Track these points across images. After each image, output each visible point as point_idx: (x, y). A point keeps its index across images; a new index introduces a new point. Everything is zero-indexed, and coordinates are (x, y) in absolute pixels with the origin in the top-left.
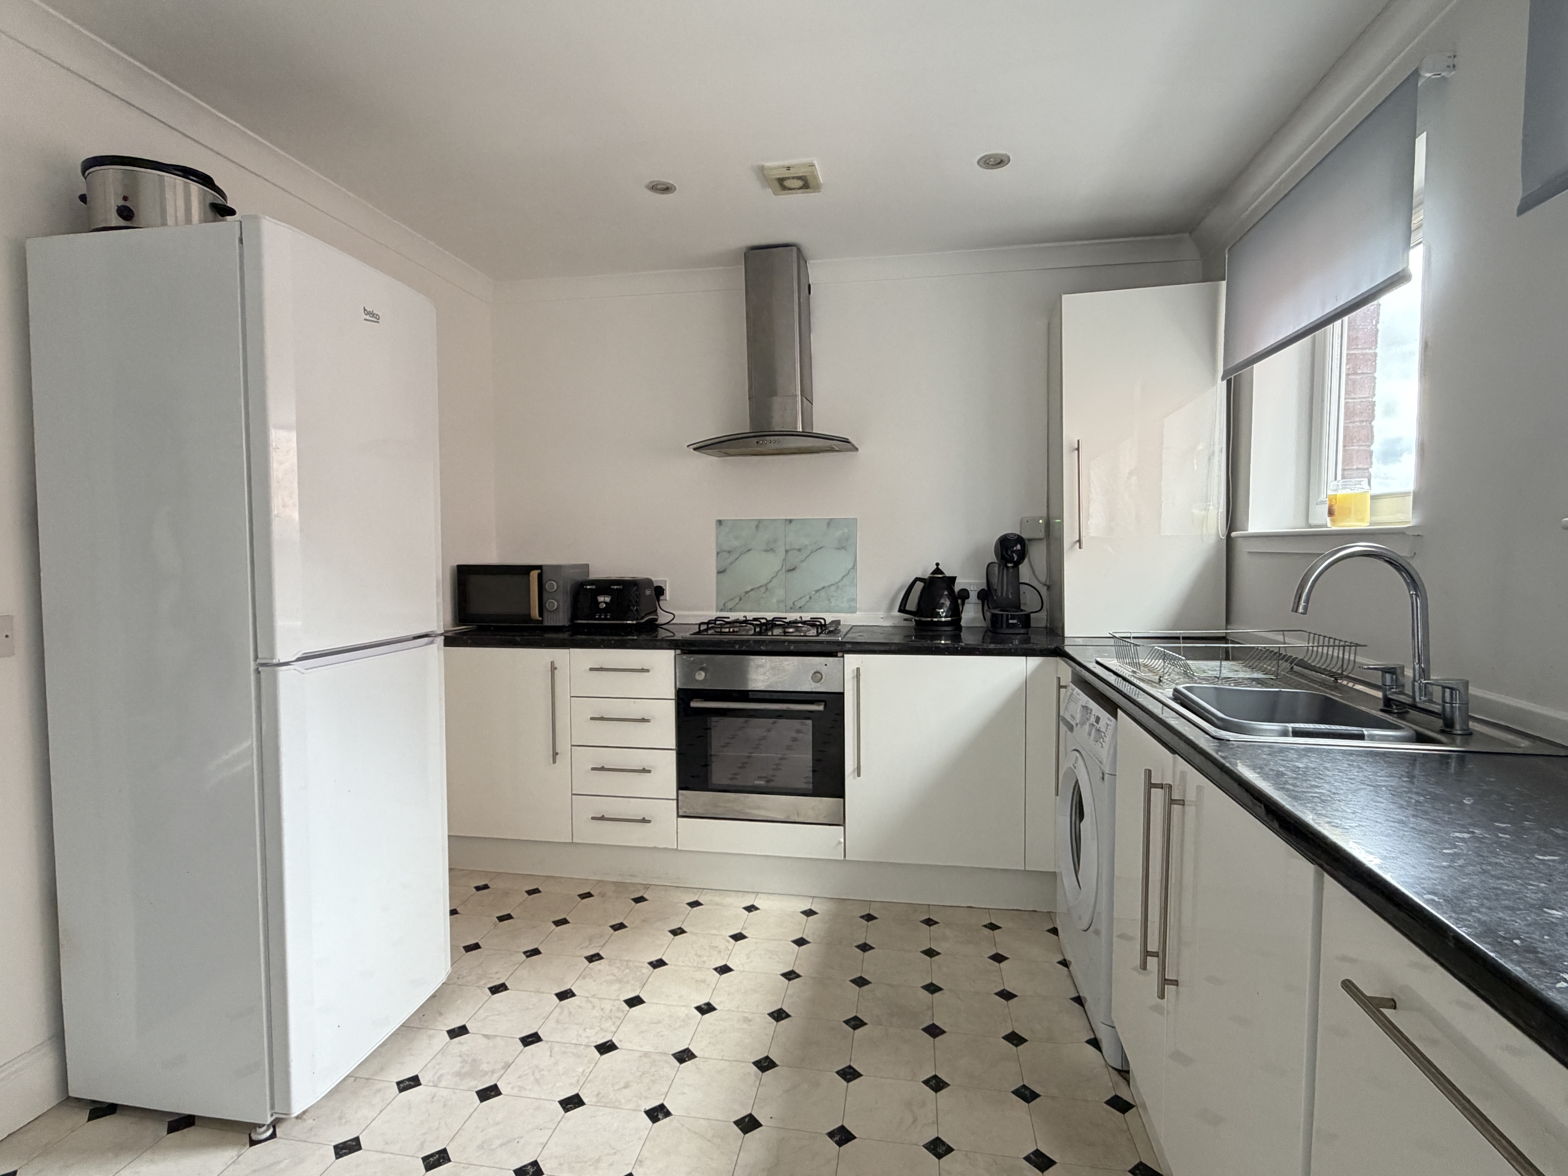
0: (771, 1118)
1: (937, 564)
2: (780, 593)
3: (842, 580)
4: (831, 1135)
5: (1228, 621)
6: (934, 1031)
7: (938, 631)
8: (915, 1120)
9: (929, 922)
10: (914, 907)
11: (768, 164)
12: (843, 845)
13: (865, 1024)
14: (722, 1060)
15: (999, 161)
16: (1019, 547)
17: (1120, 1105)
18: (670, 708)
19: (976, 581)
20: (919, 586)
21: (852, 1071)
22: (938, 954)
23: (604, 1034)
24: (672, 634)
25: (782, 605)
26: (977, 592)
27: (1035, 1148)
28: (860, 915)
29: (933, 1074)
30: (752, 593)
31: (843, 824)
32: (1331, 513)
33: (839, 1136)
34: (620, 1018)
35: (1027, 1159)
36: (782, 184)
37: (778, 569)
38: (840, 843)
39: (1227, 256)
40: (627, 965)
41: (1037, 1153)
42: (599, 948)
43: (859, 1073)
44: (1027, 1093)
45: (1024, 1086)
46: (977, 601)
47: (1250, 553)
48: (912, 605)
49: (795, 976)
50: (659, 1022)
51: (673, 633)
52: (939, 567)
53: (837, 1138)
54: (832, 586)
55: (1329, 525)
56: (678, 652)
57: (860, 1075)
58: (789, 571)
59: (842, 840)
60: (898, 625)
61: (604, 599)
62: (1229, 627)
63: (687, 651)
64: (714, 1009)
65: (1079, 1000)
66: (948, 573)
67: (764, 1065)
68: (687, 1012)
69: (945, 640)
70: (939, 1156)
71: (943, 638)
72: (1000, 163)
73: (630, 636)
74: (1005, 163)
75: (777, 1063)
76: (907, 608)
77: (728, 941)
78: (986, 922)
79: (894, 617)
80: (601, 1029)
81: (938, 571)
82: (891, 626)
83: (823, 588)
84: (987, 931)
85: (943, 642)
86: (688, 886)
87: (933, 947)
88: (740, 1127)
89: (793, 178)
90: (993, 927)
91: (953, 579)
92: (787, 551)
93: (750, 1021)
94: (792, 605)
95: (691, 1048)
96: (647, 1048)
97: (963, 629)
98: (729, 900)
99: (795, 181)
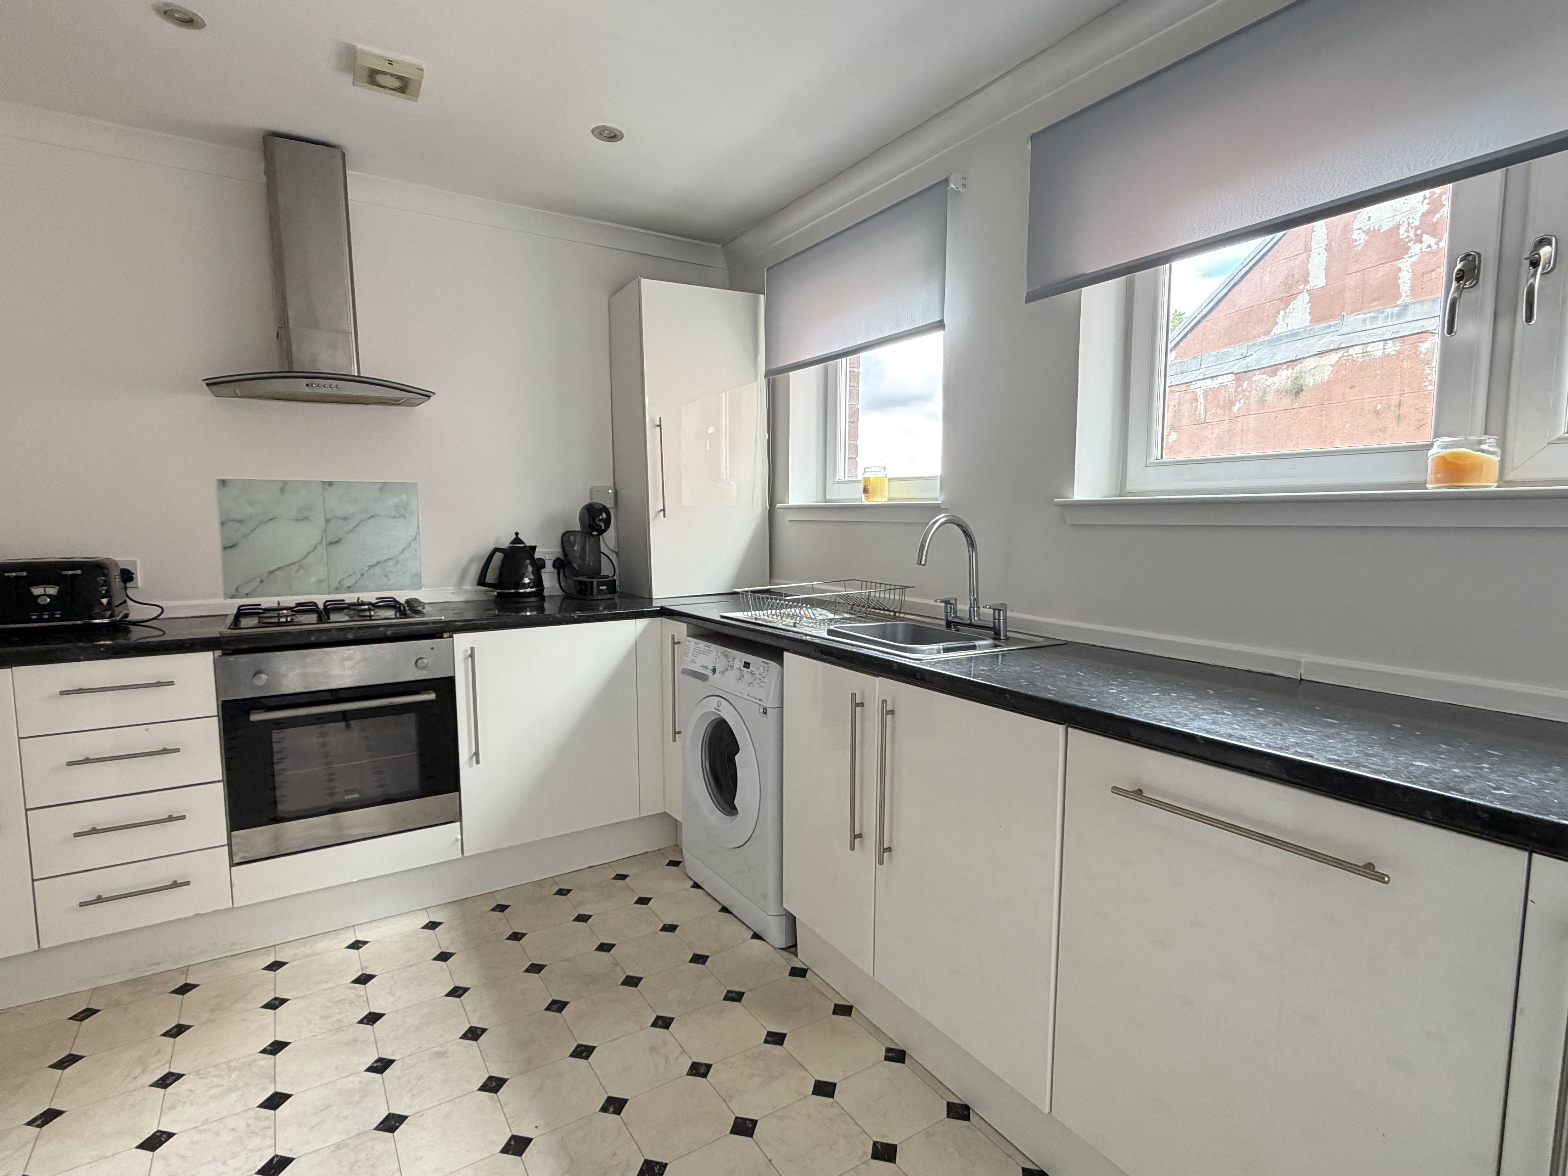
0: (537, 1127)
1: (517, 534)
2: (320, 571)
3: (402, 552)
4: (604, 1109)
5: (771, 576)
6: (632, 981)
7: (519, 602)
8: (667, 1060)
9: (562, 892)
10: (540, 883)
11: (360, 46)
12: (460, 841)
13: (567, 1003)
14: (440, 1104)
15: (613, 134)
16: (604, 515)
17: (798, 972)
18: (212, 730)
19: (551, 550)
20: (499, 556)
21: (583, 1048)
22: (590, 916)
23: (259, 1153)
24: (161, 633)
25: (324, 586)
26: (552, 561)
27: (766, 1032)
28: (490, 909)
29: (655, 1016)
30: (278, 573)
31: (460, 819)
32: (866, 491)
33: (612, 1106)
34: (269, 1127)
35: (766, 1042)
36: (373, 77)
37: (315, 543)
38: (457, 840)
39: (765, 274)
40: (229, 1067)
41: (770, 1034)
42: (168, 1065)
43: (591, 1046)
44: (734, 995)
45: (729, 992)
46: (552, 570)
47: (789, 520)
48: (491, 577)
49: (462, 990)
50: (329, 1107)
51: (162, 630)
52: (519, 536)
53: (611, 1110)
54: (390, 561)
55: (863, 500)
56: (219, 653)
57: (594, 1048)
58: (331, 543)
59: (459, 837)
60: (470, 600)
61: (44, 592)
62: (773, 581)
63: (230, 651)
64: (391, 1062)
65: (725, 910)
66: (529, 543)
67: (492, 1086)
68: (359, 1079)
69: (530, 612)
70: (705, 1075)
71: (528, 609)
72: (612, 137)
73: (102, 640)
74: (617, 139)
75: (506, 1077)
76: (487, 581)
77: (354, 988)
78: (614, 875)
79: (466, 591)
80: (251, 1151)
81: (517, 540)
82: (463, 602)
83: (378, 563)
84: (620, 883)
85: (528, 614)
86: (249, 950)
87: (581, 913)
88: (510, 1152)
89: (392, 75)
90: (622, 877)
91: (533, 548)
92: (328, 521)
93: (444, 1053)
94: (337, 584)
95: (392, 1111)
96: (335, 1139)
97: (546, 598)
98: (322, 945)
99: (394, 79)
